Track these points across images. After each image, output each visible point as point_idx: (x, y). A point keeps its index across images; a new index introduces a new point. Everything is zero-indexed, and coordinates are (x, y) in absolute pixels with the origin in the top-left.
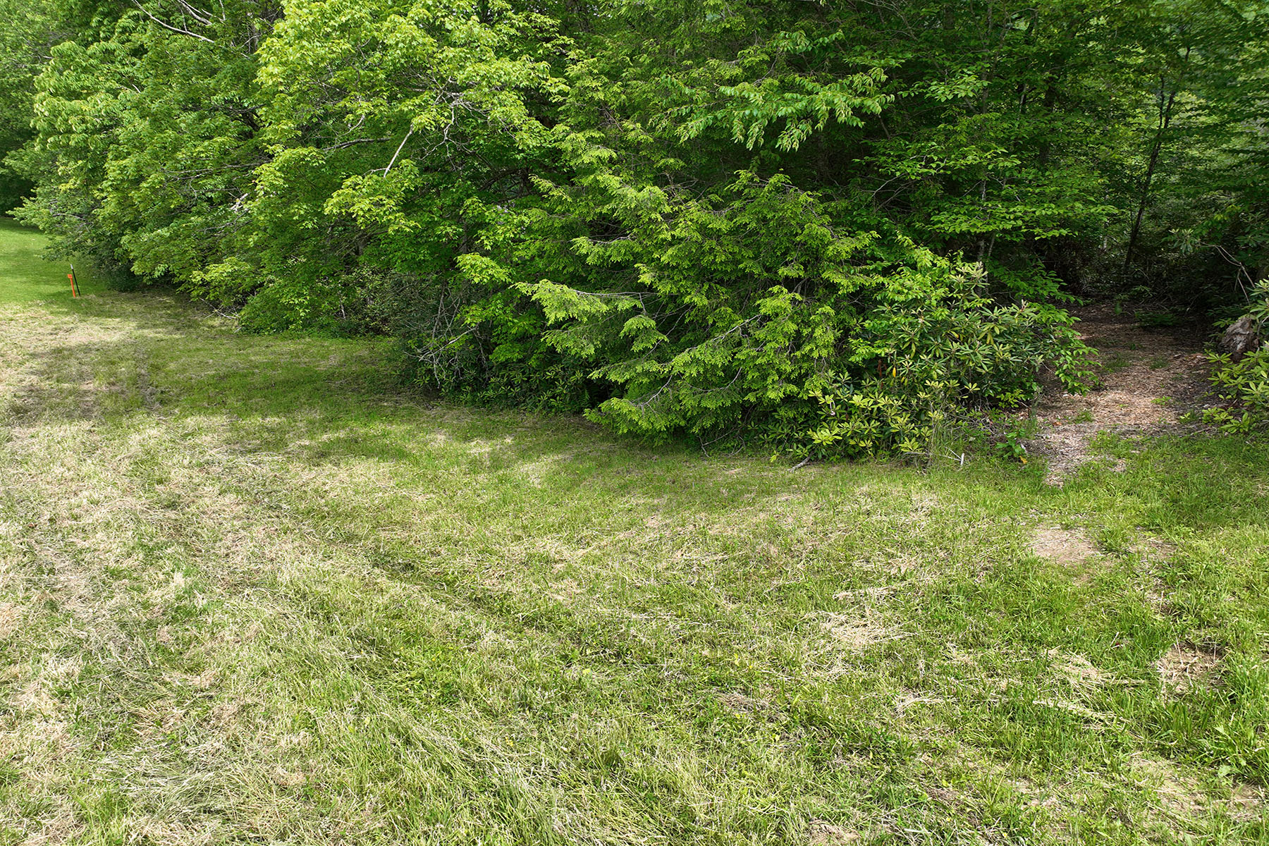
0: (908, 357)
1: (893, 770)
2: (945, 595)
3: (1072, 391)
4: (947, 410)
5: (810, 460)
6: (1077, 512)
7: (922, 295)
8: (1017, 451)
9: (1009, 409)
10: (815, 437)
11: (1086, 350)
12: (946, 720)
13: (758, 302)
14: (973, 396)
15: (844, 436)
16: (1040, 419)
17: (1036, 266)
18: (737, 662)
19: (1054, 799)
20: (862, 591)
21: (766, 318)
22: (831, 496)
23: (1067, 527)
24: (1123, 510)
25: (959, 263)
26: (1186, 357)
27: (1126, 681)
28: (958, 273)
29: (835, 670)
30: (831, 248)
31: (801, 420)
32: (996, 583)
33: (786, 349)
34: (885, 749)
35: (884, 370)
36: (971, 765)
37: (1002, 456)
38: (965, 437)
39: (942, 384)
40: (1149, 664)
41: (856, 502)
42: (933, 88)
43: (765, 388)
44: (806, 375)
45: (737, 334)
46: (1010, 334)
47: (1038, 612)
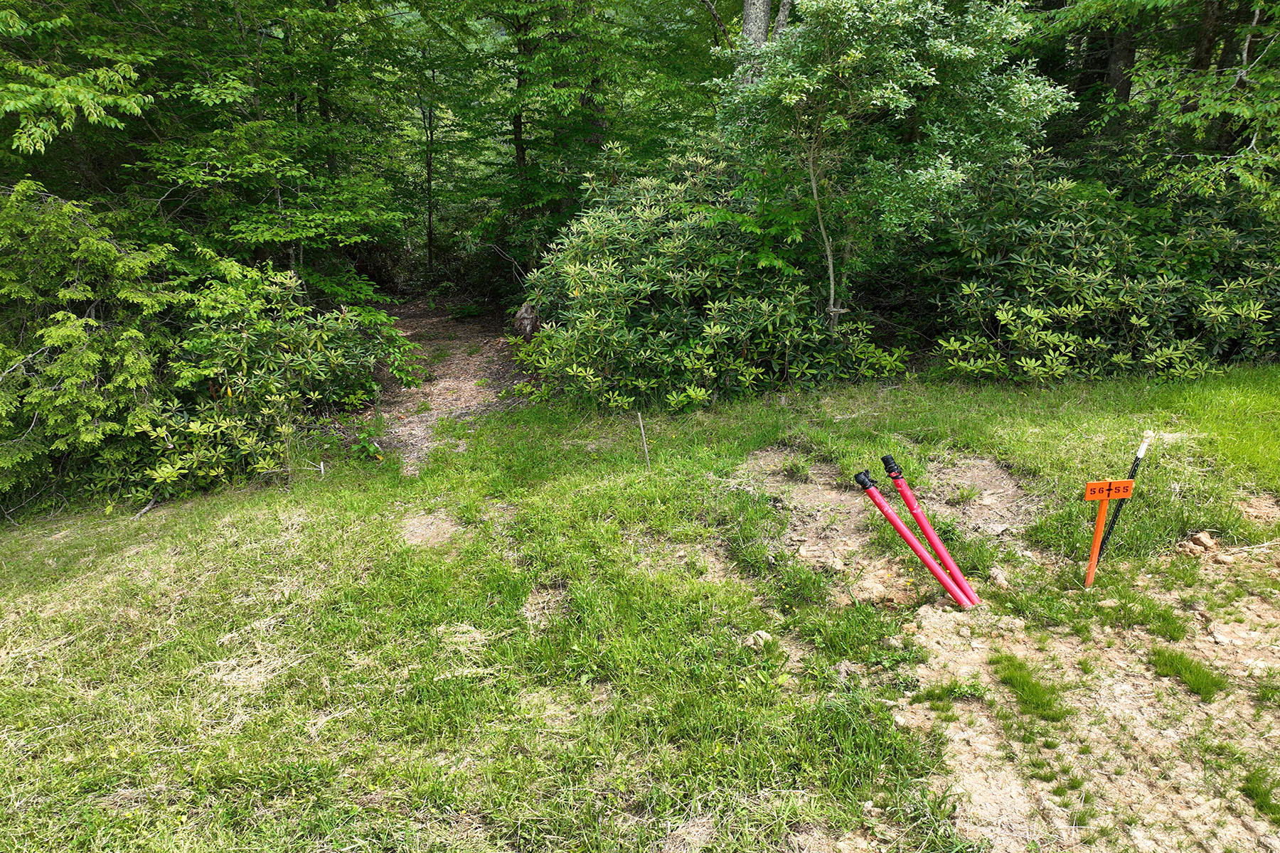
0: (240, 374)
1: (318, 797)
2: (333, 607)
3: (408, 385)
4: (294, 422)
5: (156, 502)
6: (435, 496)
7: (239, 308)
8: (371, 449)
9: (356, 411)
10: (155, 475)
11: (411, 346)
12: (361, 727)
13: (39, 333)
14: (318, 403)
15: (190, 468)
16: (386, 416)
17: (349, 271)
18: (114, 755)
19: (469, 759)
20: (248, 628)
21: (55, 351)
22: (190, 536)
23: (430, 511)
24: (473, 484)
25: (271, 273)
26: (493, 342)
27: (503, 634)
28: (272, 283)
29: (237, 720)
30: (120, 264)
31: (133, 460)
32: (379, 580)
33: (92, 383)
34: (306, 780)
35: (217, 391)
36: (392, 759)
37: (359, 457)
38: (320, 446)
39: (283, 397)
40: (517, 612)
41: (220, 535)
42: (197, 91)
43: (77, 431)
44: (127, 409)
45: (19, 373)
46: (339, 338)
47: (422, 596)
